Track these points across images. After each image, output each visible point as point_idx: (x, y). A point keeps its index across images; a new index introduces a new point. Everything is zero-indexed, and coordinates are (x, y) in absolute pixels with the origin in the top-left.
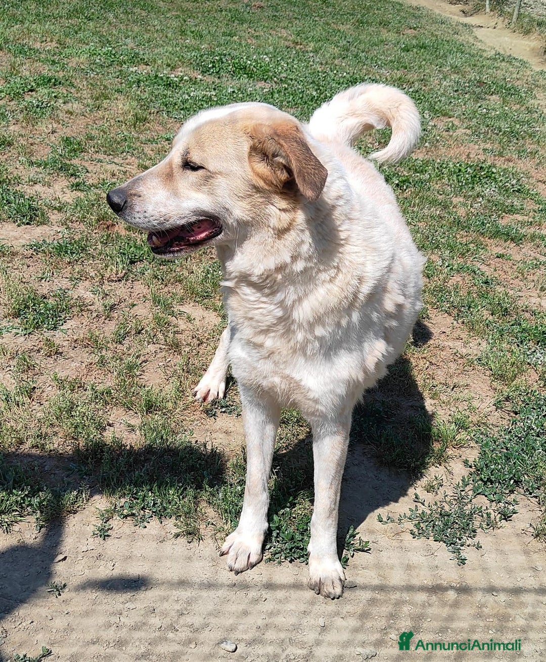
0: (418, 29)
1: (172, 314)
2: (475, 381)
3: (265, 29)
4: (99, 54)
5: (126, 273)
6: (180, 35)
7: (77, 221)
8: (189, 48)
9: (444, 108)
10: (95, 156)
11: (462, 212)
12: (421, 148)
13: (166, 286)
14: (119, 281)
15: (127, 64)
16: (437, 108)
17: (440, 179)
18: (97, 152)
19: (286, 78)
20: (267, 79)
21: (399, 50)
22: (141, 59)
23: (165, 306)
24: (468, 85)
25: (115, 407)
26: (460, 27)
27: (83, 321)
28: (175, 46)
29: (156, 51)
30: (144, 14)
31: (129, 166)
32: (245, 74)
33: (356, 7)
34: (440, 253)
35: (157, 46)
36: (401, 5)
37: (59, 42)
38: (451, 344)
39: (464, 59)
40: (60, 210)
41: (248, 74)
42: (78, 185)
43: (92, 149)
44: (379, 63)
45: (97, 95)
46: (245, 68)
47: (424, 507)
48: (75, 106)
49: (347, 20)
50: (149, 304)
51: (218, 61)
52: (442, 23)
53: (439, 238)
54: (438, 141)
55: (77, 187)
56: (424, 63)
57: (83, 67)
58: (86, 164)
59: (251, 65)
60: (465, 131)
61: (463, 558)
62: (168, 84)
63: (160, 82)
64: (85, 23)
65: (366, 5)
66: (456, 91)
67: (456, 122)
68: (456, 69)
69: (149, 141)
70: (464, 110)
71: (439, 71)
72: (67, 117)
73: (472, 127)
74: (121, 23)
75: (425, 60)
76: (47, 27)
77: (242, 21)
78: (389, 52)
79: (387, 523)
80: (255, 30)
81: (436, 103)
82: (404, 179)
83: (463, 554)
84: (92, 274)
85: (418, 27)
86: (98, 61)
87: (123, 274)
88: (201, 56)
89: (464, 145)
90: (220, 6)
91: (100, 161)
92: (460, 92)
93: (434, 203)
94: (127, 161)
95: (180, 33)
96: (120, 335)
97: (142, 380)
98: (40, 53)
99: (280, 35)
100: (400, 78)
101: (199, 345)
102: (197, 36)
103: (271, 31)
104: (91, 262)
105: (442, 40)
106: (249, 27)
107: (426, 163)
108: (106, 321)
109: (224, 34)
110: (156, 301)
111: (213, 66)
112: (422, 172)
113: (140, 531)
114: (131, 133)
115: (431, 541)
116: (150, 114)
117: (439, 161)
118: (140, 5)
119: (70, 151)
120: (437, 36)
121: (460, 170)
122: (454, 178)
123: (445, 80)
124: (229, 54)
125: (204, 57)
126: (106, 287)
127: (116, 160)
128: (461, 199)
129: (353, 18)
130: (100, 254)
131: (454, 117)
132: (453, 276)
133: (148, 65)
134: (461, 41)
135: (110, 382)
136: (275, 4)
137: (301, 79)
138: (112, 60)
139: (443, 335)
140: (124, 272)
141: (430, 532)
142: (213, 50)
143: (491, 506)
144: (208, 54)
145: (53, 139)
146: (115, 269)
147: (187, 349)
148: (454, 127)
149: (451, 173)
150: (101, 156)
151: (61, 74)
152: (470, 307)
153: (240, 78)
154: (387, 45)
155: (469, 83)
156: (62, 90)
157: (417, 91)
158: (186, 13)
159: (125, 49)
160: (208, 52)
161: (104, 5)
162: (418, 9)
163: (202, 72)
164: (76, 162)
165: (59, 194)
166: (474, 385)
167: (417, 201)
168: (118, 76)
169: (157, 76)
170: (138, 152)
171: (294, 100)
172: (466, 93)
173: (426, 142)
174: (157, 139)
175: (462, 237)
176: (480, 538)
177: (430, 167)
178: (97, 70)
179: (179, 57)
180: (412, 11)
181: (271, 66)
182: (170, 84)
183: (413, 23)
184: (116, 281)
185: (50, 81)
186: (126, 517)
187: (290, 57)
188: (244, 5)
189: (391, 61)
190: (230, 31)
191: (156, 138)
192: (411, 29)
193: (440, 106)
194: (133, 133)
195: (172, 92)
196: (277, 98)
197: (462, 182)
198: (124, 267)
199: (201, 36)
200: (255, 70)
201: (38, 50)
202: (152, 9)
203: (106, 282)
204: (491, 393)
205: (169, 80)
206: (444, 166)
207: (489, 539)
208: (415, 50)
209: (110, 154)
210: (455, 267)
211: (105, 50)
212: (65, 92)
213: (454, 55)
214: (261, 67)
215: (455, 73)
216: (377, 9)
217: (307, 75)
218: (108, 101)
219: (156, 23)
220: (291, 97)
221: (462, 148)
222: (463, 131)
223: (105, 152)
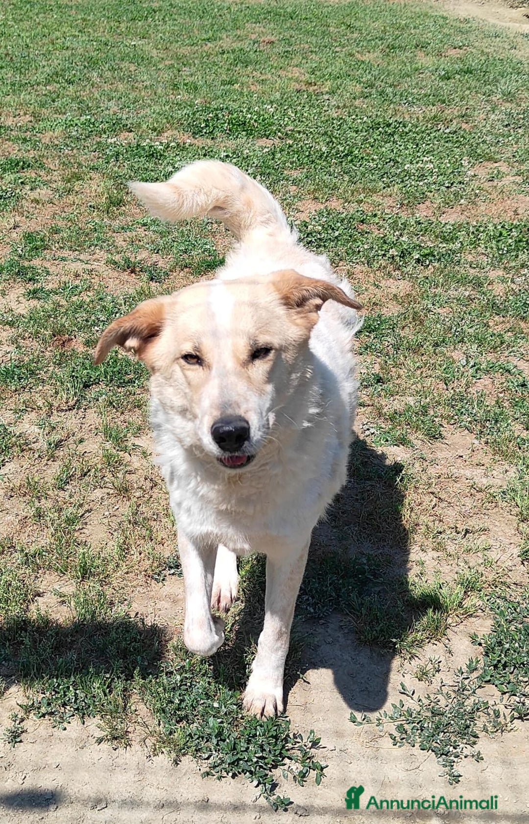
0: (465, 48)
1: (125, 450)
2: (497, 523)
3: (273, 70)
4: (76, 125)
5: (78, 400)
6: (172, 89)
7: (30, 337)
8: (180, 105)
9: (488, 151)
10: (59, 254)
11: (498, 289)
12: (455, 207)
13: (122, 413)
14: (70, 410)
15: (107, 133)
16: (479, 151)
17: (475, 247)
18: (61, 248)
19: (293, 131)
20: (270, 134)
21: (438, 79)
22: (123, 126)
23: (117, 441)
24: (522, 116)
25: (48, 572)
26: (519, 39)
27: (23, 463)
28: (164, 105)
29: (142, 114)
30: (132, 68)
31: (96, 263)
32: (243, 131)
33: (388, 28)
34: (465, 348)
35: (143, 107)
36: (445, 18)
37: (33, 114)
38: (468, 473)
39: (520, 81)
40: (11, 324)
41: (247, 130)
42: (35, 292)
43: (57, 245)
44: (410, 99)
45: (69, 176)
46: (244, 124)
47: (412, 701)
48: (43, 193)
49: (375, 47)
50: (100, 438)
51: (212, 119)
52: (496, 37)
53: (465, 327)
54: (476, 195)
55: (34, 294)
56: (467, 92)
57: (57, 143)
58: (47, 265)
59: (252, 119)
60: (514, 178)
61: (456, 774)
62: (150, 155)
63: (142, 152)
64: (64, 88)
65: (400, 24)
66: (506, 126)
67: (504, 168)
68: (509, 97)
69: (123, 228)
70: (515, 150)
71: (487, 101)
72: (32, 207)
73: (523, 173)
74: (105, 83)
75: (469, 89)
76: (22, 97)
77: (246, 64)
78: (424, 83)
79: (361, 724)
80: (261, 73)
81: (478, 144)
82: (426, 252)
83: (458, 769)
84: (40, 403)
85: (464, 45)
86: (74, 133)
87: (74, 402)
88: (194, 114)
89: (511, 198)
90: (222, 47)
91: (63, 259)
92: (512, 126)
93: (463, 281)
94: (96, 256)
95: (171, 87)
96: (61, 480)
97: (83, 535)
98: (12, 130)
99: (290, 76)
100: (435, 117)
101: (152, 488)
102: (191, 89)
103: (280, 72)
104: (40, 388)
105: (495, 60)
106: (255, 70)
107: (458, 227)
108: (49, 463)
109: (224, 83)
110: (108, 433)
111: (207, 126)
112: (452, 239)
113: (58, 732)
114: (103, 220)
115: (416, 750)
116: (127, 193)
117: (475, 223)
118: (129, 57)
119: (32, 249)
120: (488, 54)
121: (501, 234)
122: (494, 246)
123: (494, 112)
124: (227, 108)
125: (197, 115)
126: (54, 419)
127: (82, 257)
128: (501, 273)
129: (382, 44)
130: (51, 378)
131: (500, 160)
132: (479, 379)
133: (131, 131)
134: (519, 57)
135: (45, 539)
136: (288, 37)
137: (311, 130)
138: (90, 130)
139: (459, 460)
140: (75, 399)
141: (417, 737)
142: (208, 105)
143: (501, 700)
144: (202, 110)
145: (14, 235)
146: (65, 396)
147: (137, 494)
148: (499, 175)
149: (490, 238)
150: (66, 253)
151: (32, 154)
152: (497, 421)
153: (237, 137)
154: (422, 73)
155: (524, 113)
156: (30, 174)
157: (455, 132)
158: (182, 61)
159: (106, 115)
160: (202, 107)
161: (88, 63)
162: (467, 21)
163: (194, 133)
164: (36, 262)
165: (13, 305)
166: (495, 529)
167: (441, 281)
168: (96, 149)
169: (138, 145)
170: (108, 245)
171: (299, 160)
172: (520, 127)
173: (462, 198)
174: (132, 225)
175: (497, 325)
176: (484, 745)
177: (463, 232)
178: (73, 145)
179: (167, 118)
180: (458, 24)
181: (275, 118)
182: (152, 155)
183: (458, 40)
184: (66, 410)
185: (17, 164)
186: (44, 715)
187: (300, 103)
188: (252, 42)
189: (425, 95)
190: (231, 78)
191: (130, 224)
192: (455, 48)
193: (484, 148)
194: (105, 220)
195: (155, 163)
196: (279, 159)
197: (503, 250)
198: (76, 393)
199: (196, 88)
200: (256, 125)
201: (9, 127)
202: (143, 61)
203: (55, 412)
204: (517, 539)
205: (153, 149)
206: (482, 229)
207: (495, 746)
208: (458, 77)
209: (76, 250)
210: (484, 366)
211: (83, 119)
212: (33, 175)
213: (508, 77)
214: (263, 121)
215: (508, 101)
216: (415, 28)
217: (319, 124)
218: (80, 182)
219: (145, 77)
220: (296, 156)
221: (509, 202)
222: (511, 178)
223: (71, 248)
